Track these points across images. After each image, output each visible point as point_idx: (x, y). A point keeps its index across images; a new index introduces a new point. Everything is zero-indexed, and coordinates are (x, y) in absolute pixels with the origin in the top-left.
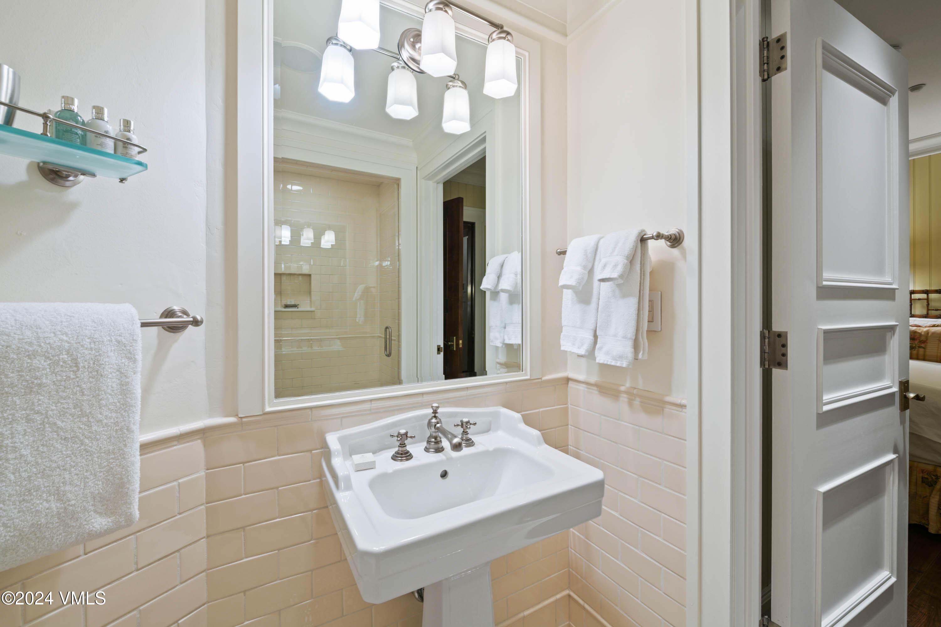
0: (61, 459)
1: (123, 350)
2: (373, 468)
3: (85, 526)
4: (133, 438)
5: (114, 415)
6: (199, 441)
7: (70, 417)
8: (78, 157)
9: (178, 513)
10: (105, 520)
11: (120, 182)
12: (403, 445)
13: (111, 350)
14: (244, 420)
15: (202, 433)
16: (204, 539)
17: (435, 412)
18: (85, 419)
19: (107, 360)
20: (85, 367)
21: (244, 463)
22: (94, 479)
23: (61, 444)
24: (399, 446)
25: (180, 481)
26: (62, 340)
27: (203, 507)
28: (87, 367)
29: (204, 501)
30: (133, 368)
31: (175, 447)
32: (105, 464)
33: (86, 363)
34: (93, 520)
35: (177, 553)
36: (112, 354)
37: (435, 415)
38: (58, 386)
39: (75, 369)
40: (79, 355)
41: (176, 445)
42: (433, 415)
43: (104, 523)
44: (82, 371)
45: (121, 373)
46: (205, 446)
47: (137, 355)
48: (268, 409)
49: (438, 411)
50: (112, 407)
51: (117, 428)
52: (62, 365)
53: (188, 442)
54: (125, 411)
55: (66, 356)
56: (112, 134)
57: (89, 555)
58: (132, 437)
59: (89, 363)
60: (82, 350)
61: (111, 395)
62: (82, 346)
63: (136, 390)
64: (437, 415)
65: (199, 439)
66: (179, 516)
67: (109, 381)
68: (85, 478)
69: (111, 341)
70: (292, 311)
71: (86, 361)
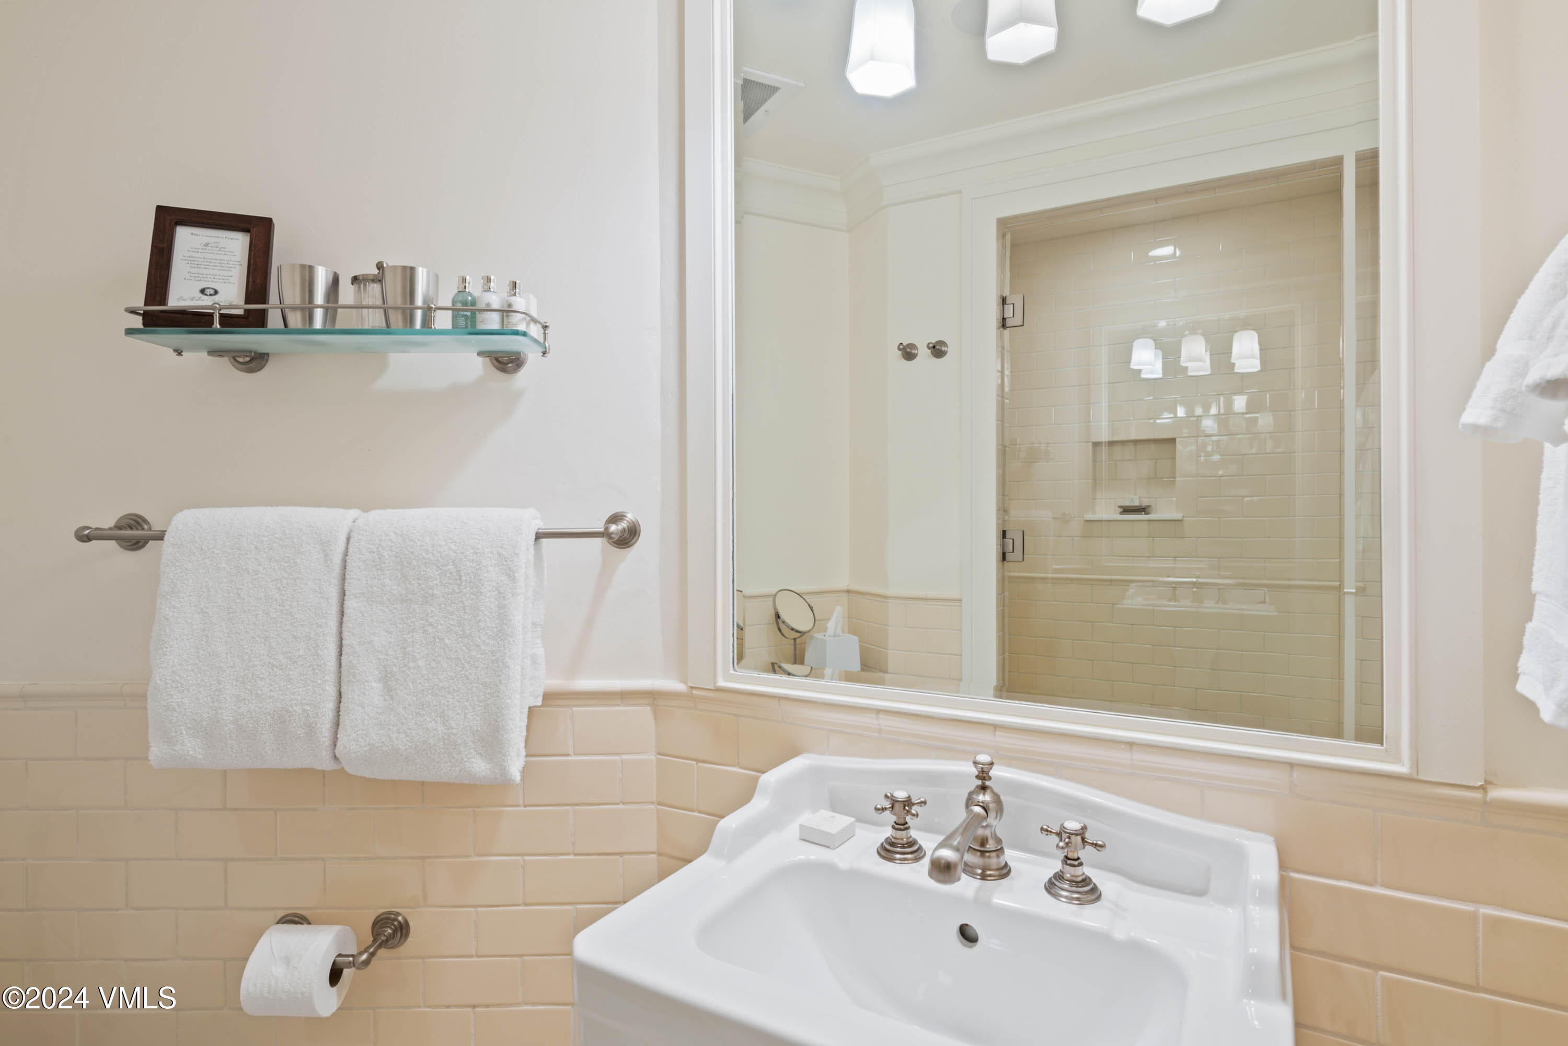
0: (446, 679)
1: (504, 565)
2: (829, 847)
3: (466, 763)
4: (508, 675)
5: (491, 642)
6: (648, 708)
7: (454, 635)
8: (473, 342)
9: (621, 802)
10: (484, 764)
11: (542, 356)
12: (901, 826)
13: (492, 564)
14: (695, 692)
15: (652, 697)
16: (654, 856)
17: (983, 776)
18: (465, 641)
19: (485, 575)
20: (467, 581)
21: (698, 761)
22: (472, 712)
23: (448, 664)
24: (893, 827)
25: (624, 757)
26: (450, 549)
27: (652, 806)
28: (468, 581)
29: (655, 799)
30: (513, 588)
31: (617, 708)
32: (482, 697)
33: (468, 577)
34: (473, 760)
35: (618, 857)
36: (491, 569)
37: (983, 783)
38: (446, 599)
39: (459, 582)
40: (462, 567)
41: (618, 705)
42: (979, 782)
43: (483, 768)
44: (464, 585)
45: (500, 593)
46: (656, 718)
47: (517, 572)
48: (722, 683)
49: (992, 773)
50: (490, 633)
51: (493, 658)
52: (449, 577)
53: (634, 705)
54: (501, 640)
55: (451, 567)
56: (495, 306)
57: (528, 808)
58: (507, 673)
59: (471, 577)
60: (465, 561)
61: (489, 617)
62: (465, 557)
63: (513, 616)
64: (987, 783)
65: (648, 705)
66: (621, 806)
67: (487, 600)
68: (465, 708)
69: (491, 553)
70: (1133, 521)
71: (468, 574)
